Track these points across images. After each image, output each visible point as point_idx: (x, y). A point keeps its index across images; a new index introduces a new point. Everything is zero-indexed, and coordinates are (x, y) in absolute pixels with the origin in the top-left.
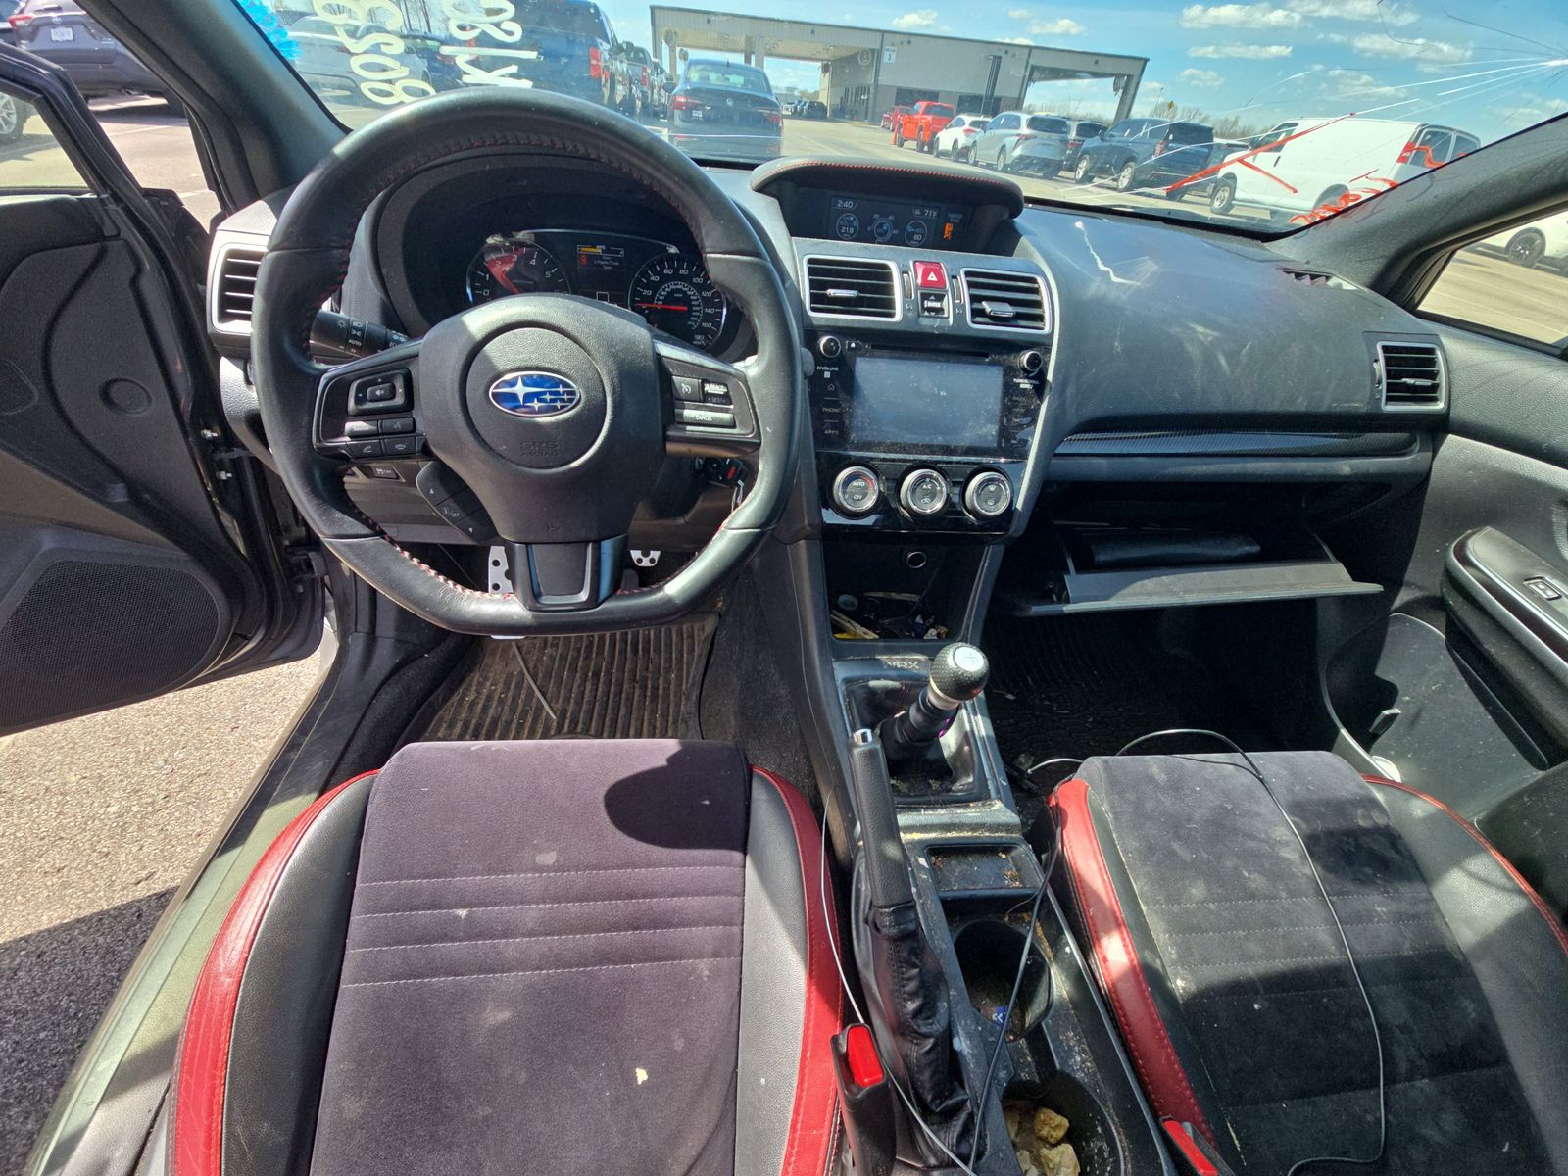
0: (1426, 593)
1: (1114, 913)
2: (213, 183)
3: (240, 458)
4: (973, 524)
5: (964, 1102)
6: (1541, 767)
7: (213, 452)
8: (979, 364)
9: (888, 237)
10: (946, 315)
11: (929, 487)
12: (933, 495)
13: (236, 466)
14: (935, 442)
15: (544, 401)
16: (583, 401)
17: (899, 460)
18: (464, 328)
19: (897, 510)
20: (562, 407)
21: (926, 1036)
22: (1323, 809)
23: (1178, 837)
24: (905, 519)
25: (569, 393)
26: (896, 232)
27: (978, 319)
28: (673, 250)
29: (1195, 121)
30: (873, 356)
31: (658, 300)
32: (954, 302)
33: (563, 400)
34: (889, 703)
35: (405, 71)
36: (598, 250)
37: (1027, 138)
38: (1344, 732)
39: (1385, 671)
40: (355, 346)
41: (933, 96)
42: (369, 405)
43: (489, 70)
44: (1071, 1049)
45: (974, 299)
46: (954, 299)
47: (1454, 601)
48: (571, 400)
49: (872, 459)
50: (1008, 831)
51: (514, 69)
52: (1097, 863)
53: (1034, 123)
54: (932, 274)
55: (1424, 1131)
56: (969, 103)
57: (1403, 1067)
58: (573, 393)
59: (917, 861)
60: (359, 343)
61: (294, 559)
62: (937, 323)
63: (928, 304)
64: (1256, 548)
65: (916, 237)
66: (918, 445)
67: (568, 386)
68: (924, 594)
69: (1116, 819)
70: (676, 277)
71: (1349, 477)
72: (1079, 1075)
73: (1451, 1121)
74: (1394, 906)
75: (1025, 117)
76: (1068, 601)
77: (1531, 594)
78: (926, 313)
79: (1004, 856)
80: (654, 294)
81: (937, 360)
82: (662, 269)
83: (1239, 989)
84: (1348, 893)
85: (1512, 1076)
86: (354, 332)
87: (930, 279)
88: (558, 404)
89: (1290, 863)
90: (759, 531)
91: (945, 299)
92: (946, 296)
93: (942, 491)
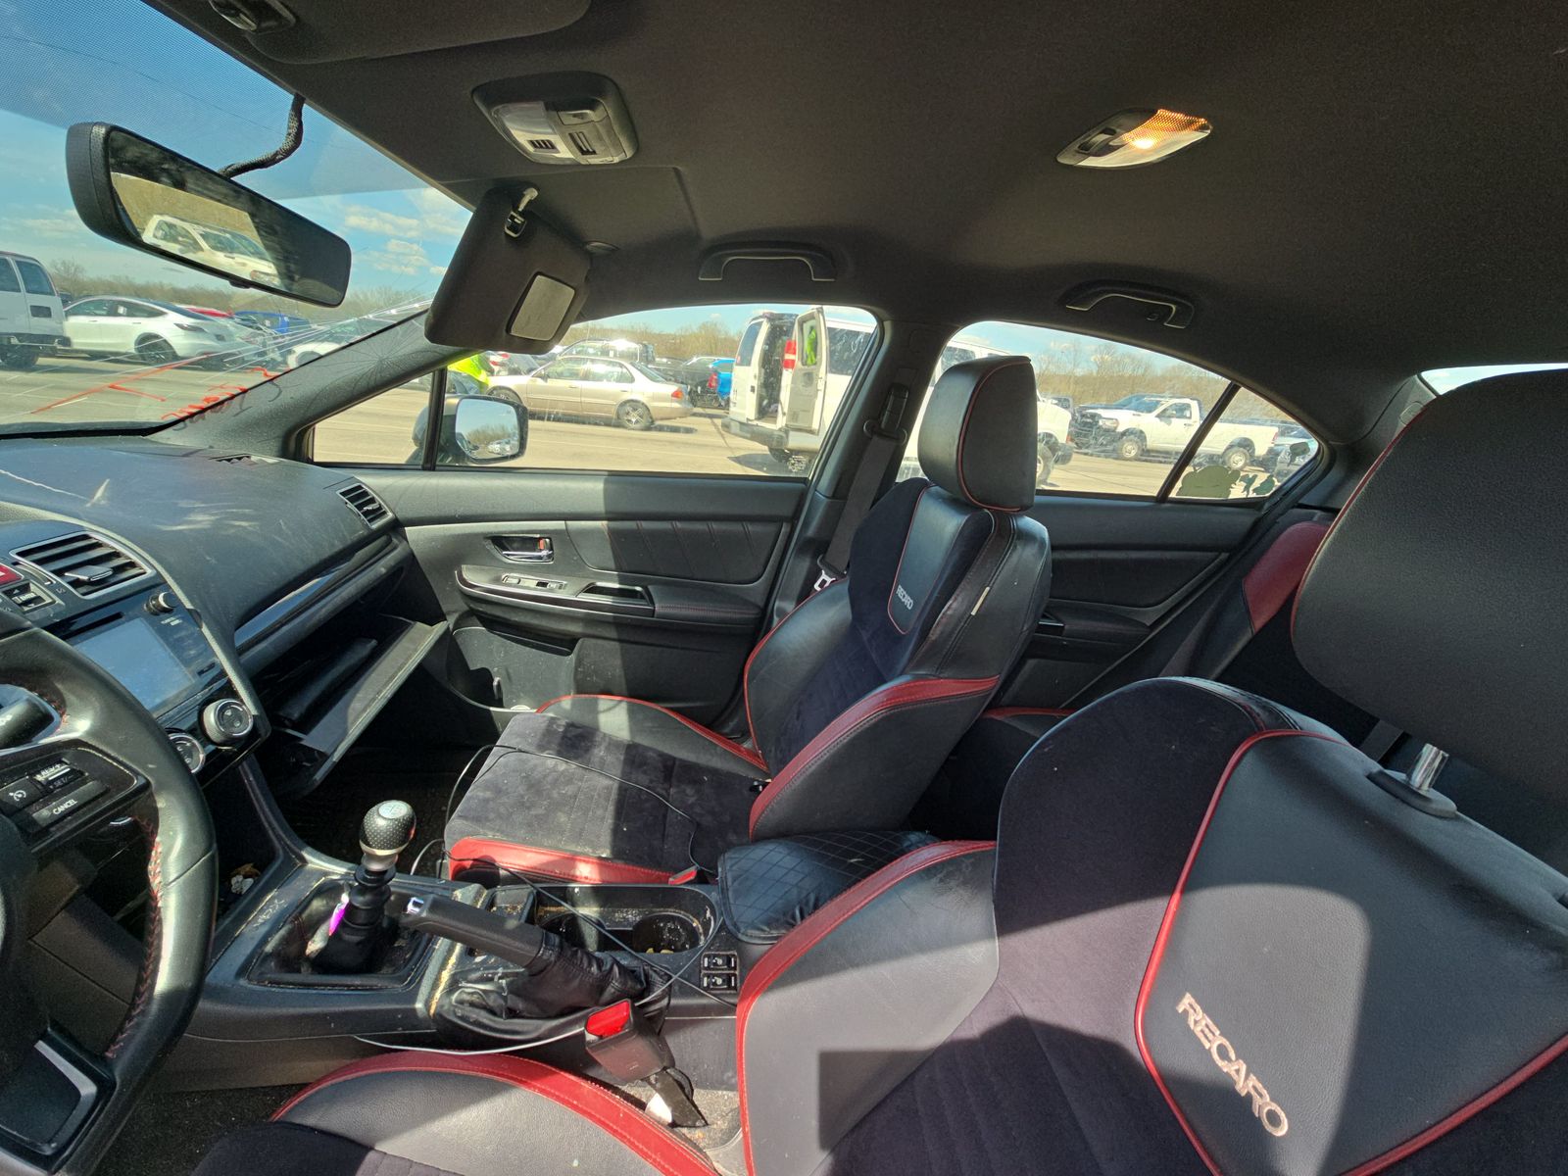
0: (460, 613)
1: (564, 858)
4: (232, 753)
5: (644, 970)
6: (569, 654)
10: (48, 601)
11: (181, 748)
12: (191, 752)
21: (612, 968)
22: (546, 739)
23: (529, 808)
27: (83, 590)
32: (46, 587)
34: (293, 949)
38: (492, 709)
39: (474, 665)
44: (624, 918)
45: (58, 573)
46: (42, 584)
47: (482, 608)
50: (480, 896)
52: (531, 851)
55: (690, 802)
57: (664, 793)
59: (477, 963)
62: (50, 611)
63: (18, 599)
64: (374, 643)
69: (502, 833)
71: (387, 572)
72: (638, 919)
73: (689, 791)
74: (603, 747)
76: (324, 756)
77: (510, 585)
78: (26, 608)
79: (495, 909)
83: (616, 831)
84: (590, 759)
85: (681, 760)
89: (566, 770)
90: (208, 855)
91: (32, 587)
92: (31, 585)
93: (194, 745)
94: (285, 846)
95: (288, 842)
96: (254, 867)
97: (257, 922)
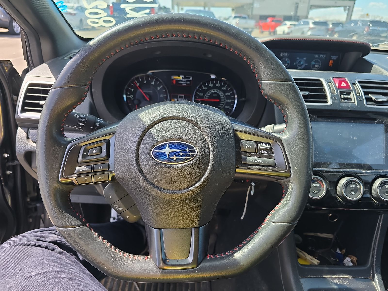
2: (26, 57)
3: (16, 165)
4: (377, 205)
7: (7, 162)
8: (372, 123)
9: (303, 66)
10: (353, 101)
11: (353, 186)
12: (356, 190)
13: (14, 169)
14: (353, 162)
15: (179, 156)
16: (198, 155)
17: (335, 172)
18: (140, 120)
19: (336, 198)
20: (188, 159)
24: (340, 202)
25: (192, 152)
26: (307, 64)
27: (369, 103)
28: (213, 76)
29: (378, 19)
30: (318, 121)
31: (206, 97)
32: (356, 96)
33: (188, 155)
35: (106, 14)
36: (181, 77)
37: (312, 28)
40: (81, 126)
41: (273, 17)
42: (88, 159)
43: (138, 12)
45: (366, 93)
46: (356, 94)
48: (193, 155)
49: (321, 171)
51: (148, 11)
53: (315, 23)
54: (343, 83)
56: (289, 18)
58: (194, 152)
60: (82, 124)
61: (30, 207)
62: (350, 105)
63: (343, 96)
65: (316, 66)
66: (344, 164)
67: (192, 148)
68: (335, 234)
70: (214, 87)
75: (311, 22)
78: (343, 101)
80: (204, 95)
81: (350, 122)
82: (208, 84)
86: (81, 119)
87: (342, 85)
88: (186, 157)
90: (290, 224)
91: (352, 94)
92: (352, 93)
93: (360, 188)
94: (372, 264)
95: (374, 265)
96: (357, 261)
97: (333, 280)
